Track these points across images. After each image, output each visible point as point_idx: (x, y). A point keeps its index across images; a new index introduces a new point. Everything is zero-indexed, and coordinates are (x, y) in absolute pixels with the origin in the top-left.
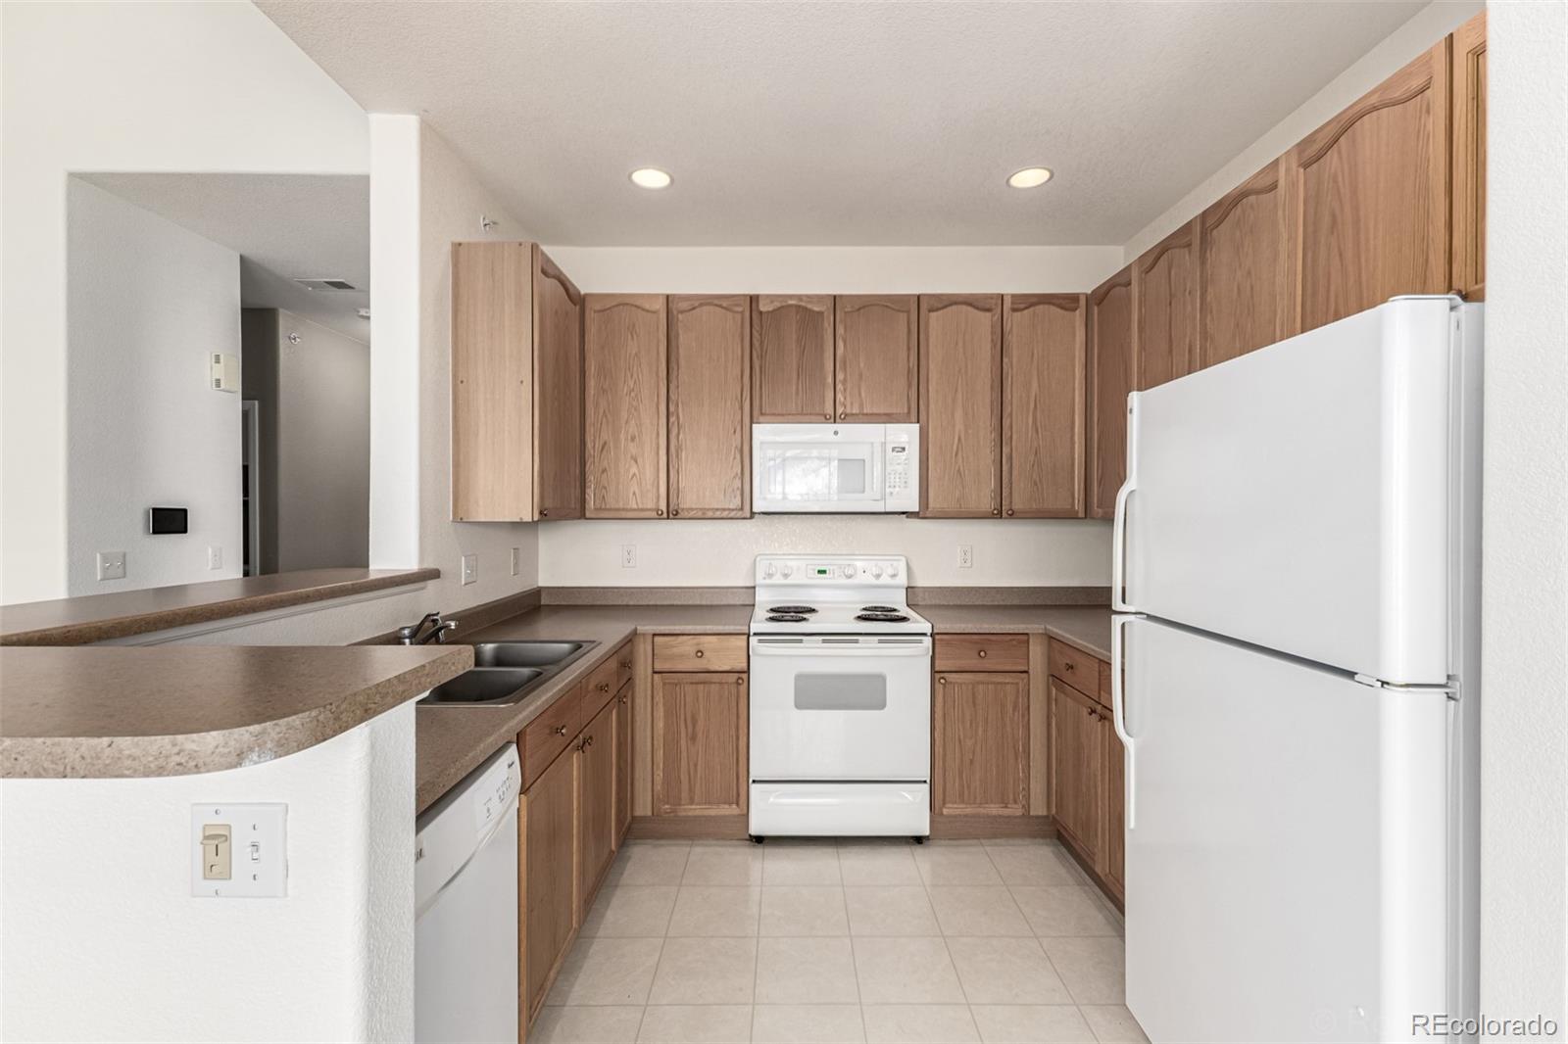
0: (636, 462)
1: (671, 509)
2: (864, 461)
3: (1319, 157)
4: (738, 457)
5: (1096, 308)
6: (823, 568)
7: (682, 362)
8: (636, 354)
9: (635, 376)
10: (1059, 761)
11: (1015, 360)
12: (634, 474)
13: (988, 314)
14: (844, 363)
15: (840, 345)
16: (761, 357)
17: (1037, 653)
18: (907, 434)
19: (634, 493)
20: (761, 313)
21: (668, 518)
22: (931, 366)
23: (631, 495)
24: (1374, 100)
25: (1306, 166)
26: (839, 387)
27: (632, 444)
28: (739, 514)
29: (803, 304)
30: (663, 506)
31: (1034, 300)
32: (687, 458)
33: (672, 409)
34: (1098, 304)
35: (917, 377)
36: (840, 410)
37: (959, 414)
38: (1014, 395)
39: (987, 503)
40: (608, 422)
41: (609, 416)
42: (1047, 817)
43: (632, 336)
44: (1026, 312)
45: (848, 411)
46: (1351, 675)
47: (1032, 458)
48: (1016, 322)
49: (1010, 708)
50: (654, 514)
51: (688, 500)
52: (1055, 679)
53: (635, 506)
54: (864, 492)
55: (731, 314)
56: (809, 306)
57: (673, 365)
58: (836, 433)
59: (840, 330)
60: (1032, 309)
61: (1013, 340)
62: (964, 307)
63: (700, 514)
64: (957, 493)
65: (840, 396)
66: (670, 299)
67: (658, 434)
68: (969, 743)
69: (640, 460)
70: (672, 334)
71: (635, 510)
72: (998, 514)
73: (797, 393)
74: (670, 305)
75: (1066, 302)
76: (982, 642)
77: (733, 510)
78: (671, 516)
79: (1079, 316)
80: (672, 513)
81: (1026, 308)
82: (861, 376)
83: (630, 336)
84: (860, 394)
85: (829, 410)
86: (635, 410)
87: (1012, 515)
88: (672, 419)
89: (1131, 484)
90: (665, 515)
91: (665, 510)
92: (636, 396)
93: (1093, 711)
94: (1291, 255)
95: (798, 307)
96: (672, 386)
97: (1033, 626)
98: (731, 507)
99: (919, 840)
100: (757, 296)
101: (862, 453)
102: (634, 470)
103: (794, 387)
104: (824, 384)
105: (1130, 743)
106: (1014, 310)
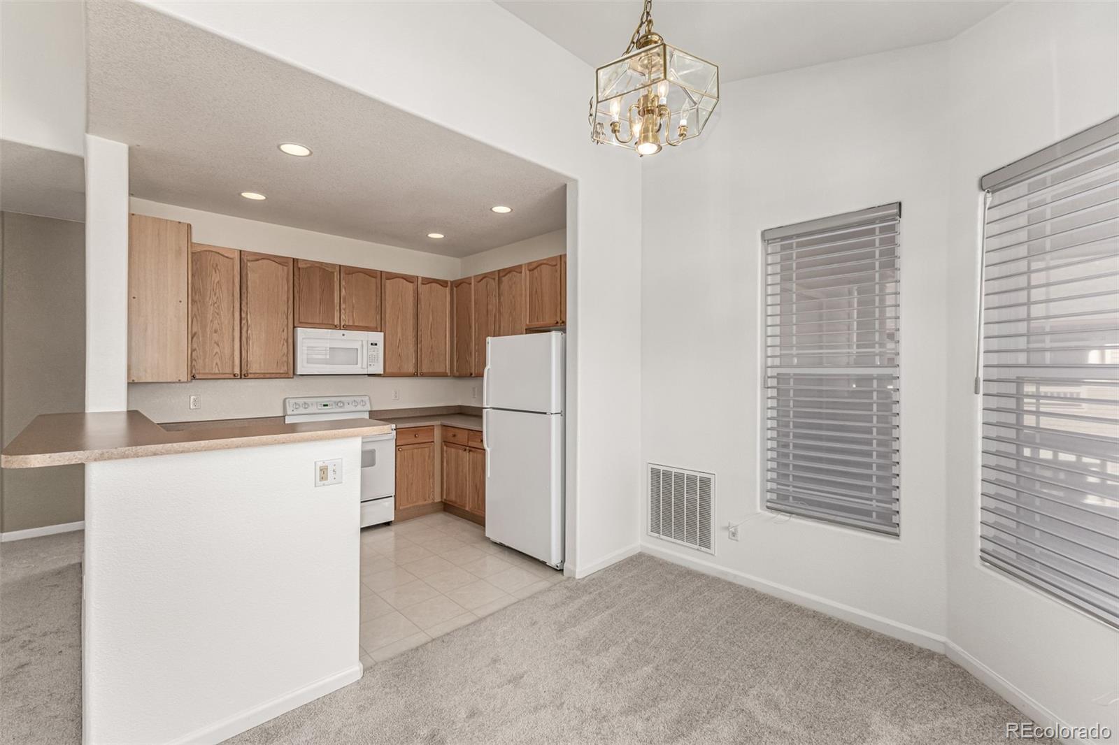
0: (218, 345)
1: (243, 373)
2: (357, 349)
3: (533, 270)
4: (285, 344)
5: (455, 289)
6: (325, 403)
7: (250, 289)
8: (218, 282)
9: (217, 294)
10: (447, 476)
11: (423, 306)
12: (217, 353)
13: (411, 284)
14: (345, 299)
15: (343, 291)
16: (299, 292)
17: (437, 434)
18: (378, 337)
19: (217, 364)
20: (299, 268)
21: (241, 378)
22: (387, 306)
23: (214, 364)
24: (545, 262)
25: (530, 271)
26: (342, 311)
27: (215, 334)
28: (287, 376)
29: (323, 267)
30: (237, 371)
31: (431, 281)
32: (253, 343)
33: (243, 315)
34: (456, 287)
35: (381, 310)
36: (342, 324)
37: (399, 330)
38: (422, 322)
39: (411, 369)
40: (197, 321)
41: (198, 317)
42: (442, 502)
43: (216, 271)
44: (427, 285)
45: (347, 324)
46: (545, 413)
47: (430, 350)
48: (422, 289)
49: (427, 458)
50: (232, 376)
51: (254, 368)
52: (446, 442)
53: (217, 371)
54: (357, 364)
55: (281, 266)
56: (327, 269)
57: (244, 290)
58: (343, 335)
59: (343, 283)
60: (429, 285)
61: (422, 297)
62: (402, 280)
63: (262, 376)
64: (398, 365)
65: (343, 316)
66: (242, 253)
67: (233, 329)
68: (410, 476)
69: (221, 345)
70: (244, 274)
71: (217, 374)
72: (415, 375)
73: (320, 313)
74: (242, 256)
75: (443, 283)
76: (415, 431)
77: (282, 373)
78: (243, 377)
79: (448, 290)
80: (244, 375)
81: (428, 283)
82: (353, 307)
83: (214, 272)
84: (353, 316)
85: (336, 322)
86: (218, 314)
87: (423, 375)
88: (243, 322)
89: (488, 366)
90: (239, 377)
91: (239, 373)
92: (218, 306)
93: (465, 450)
94: (526, 296)
95: (320, 268)
96: (244, 303)
97: (437, 423)
98: (282, 372)
99: (388, 524)
100: (297, 259)
101: (358, 345)
102: (216, 350)
103: (318, 310)
104: (333, 309)
105: (488, 450)
106: (423, 284)
